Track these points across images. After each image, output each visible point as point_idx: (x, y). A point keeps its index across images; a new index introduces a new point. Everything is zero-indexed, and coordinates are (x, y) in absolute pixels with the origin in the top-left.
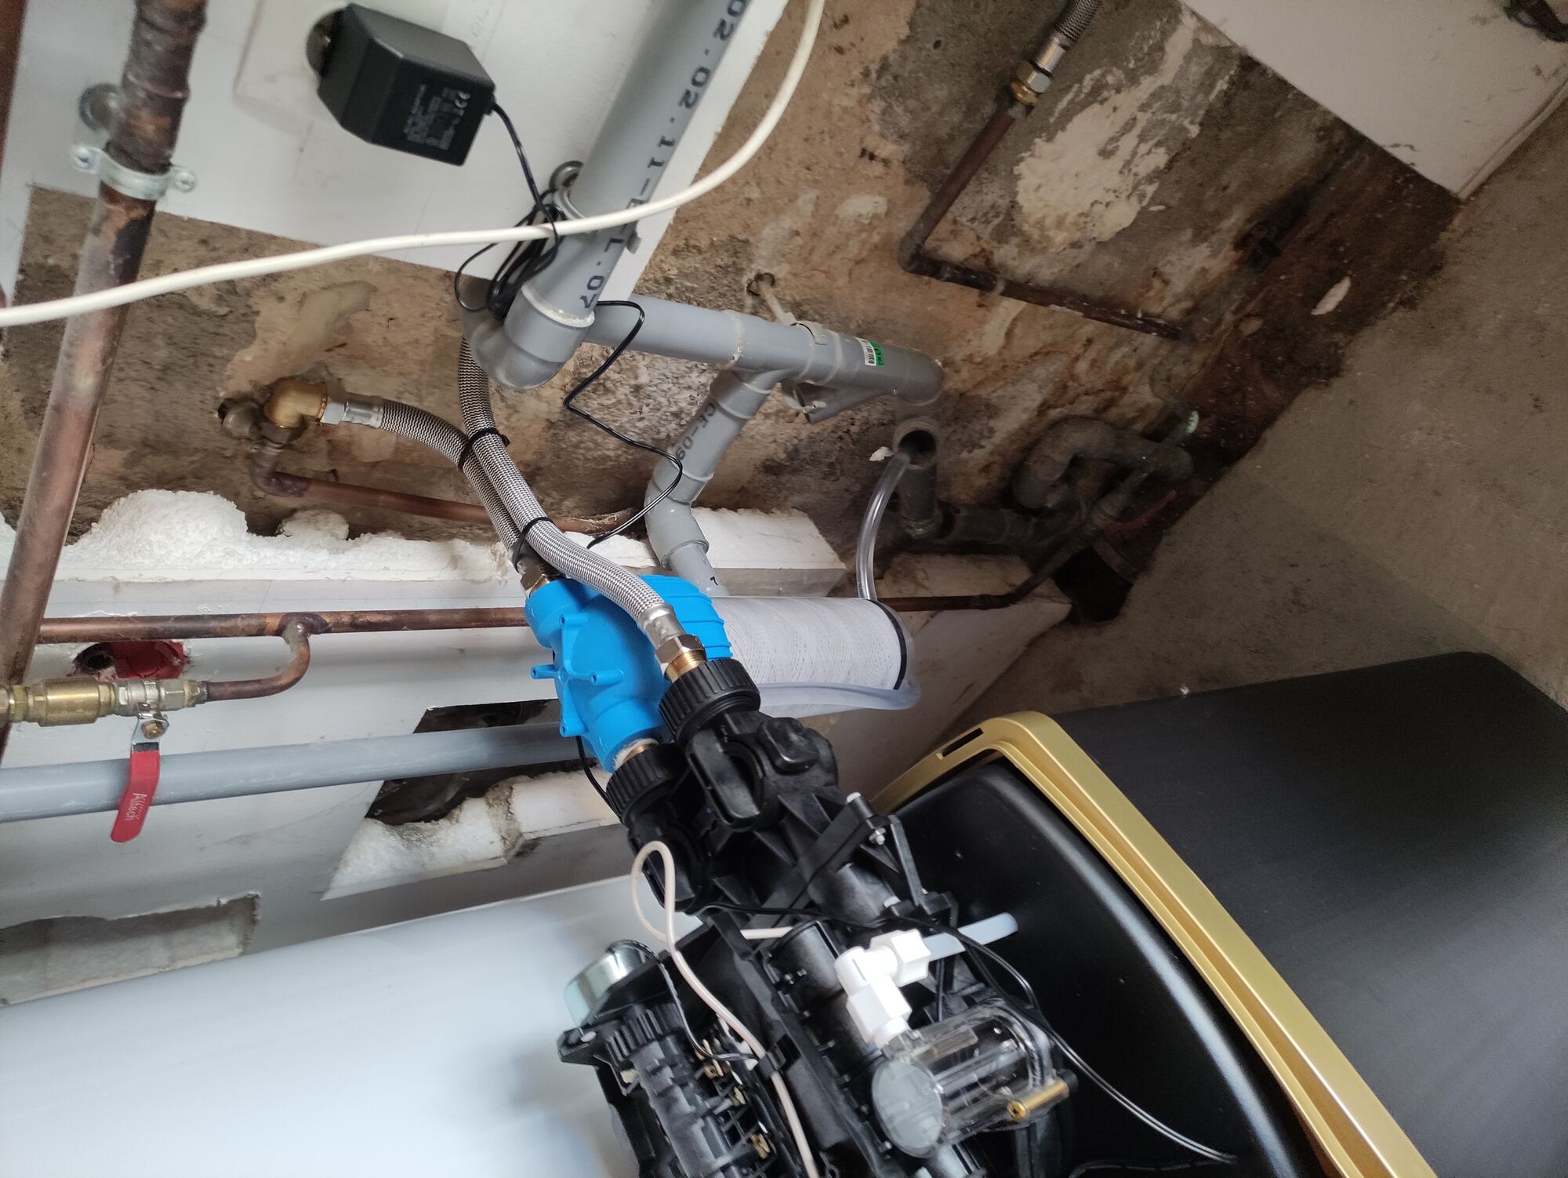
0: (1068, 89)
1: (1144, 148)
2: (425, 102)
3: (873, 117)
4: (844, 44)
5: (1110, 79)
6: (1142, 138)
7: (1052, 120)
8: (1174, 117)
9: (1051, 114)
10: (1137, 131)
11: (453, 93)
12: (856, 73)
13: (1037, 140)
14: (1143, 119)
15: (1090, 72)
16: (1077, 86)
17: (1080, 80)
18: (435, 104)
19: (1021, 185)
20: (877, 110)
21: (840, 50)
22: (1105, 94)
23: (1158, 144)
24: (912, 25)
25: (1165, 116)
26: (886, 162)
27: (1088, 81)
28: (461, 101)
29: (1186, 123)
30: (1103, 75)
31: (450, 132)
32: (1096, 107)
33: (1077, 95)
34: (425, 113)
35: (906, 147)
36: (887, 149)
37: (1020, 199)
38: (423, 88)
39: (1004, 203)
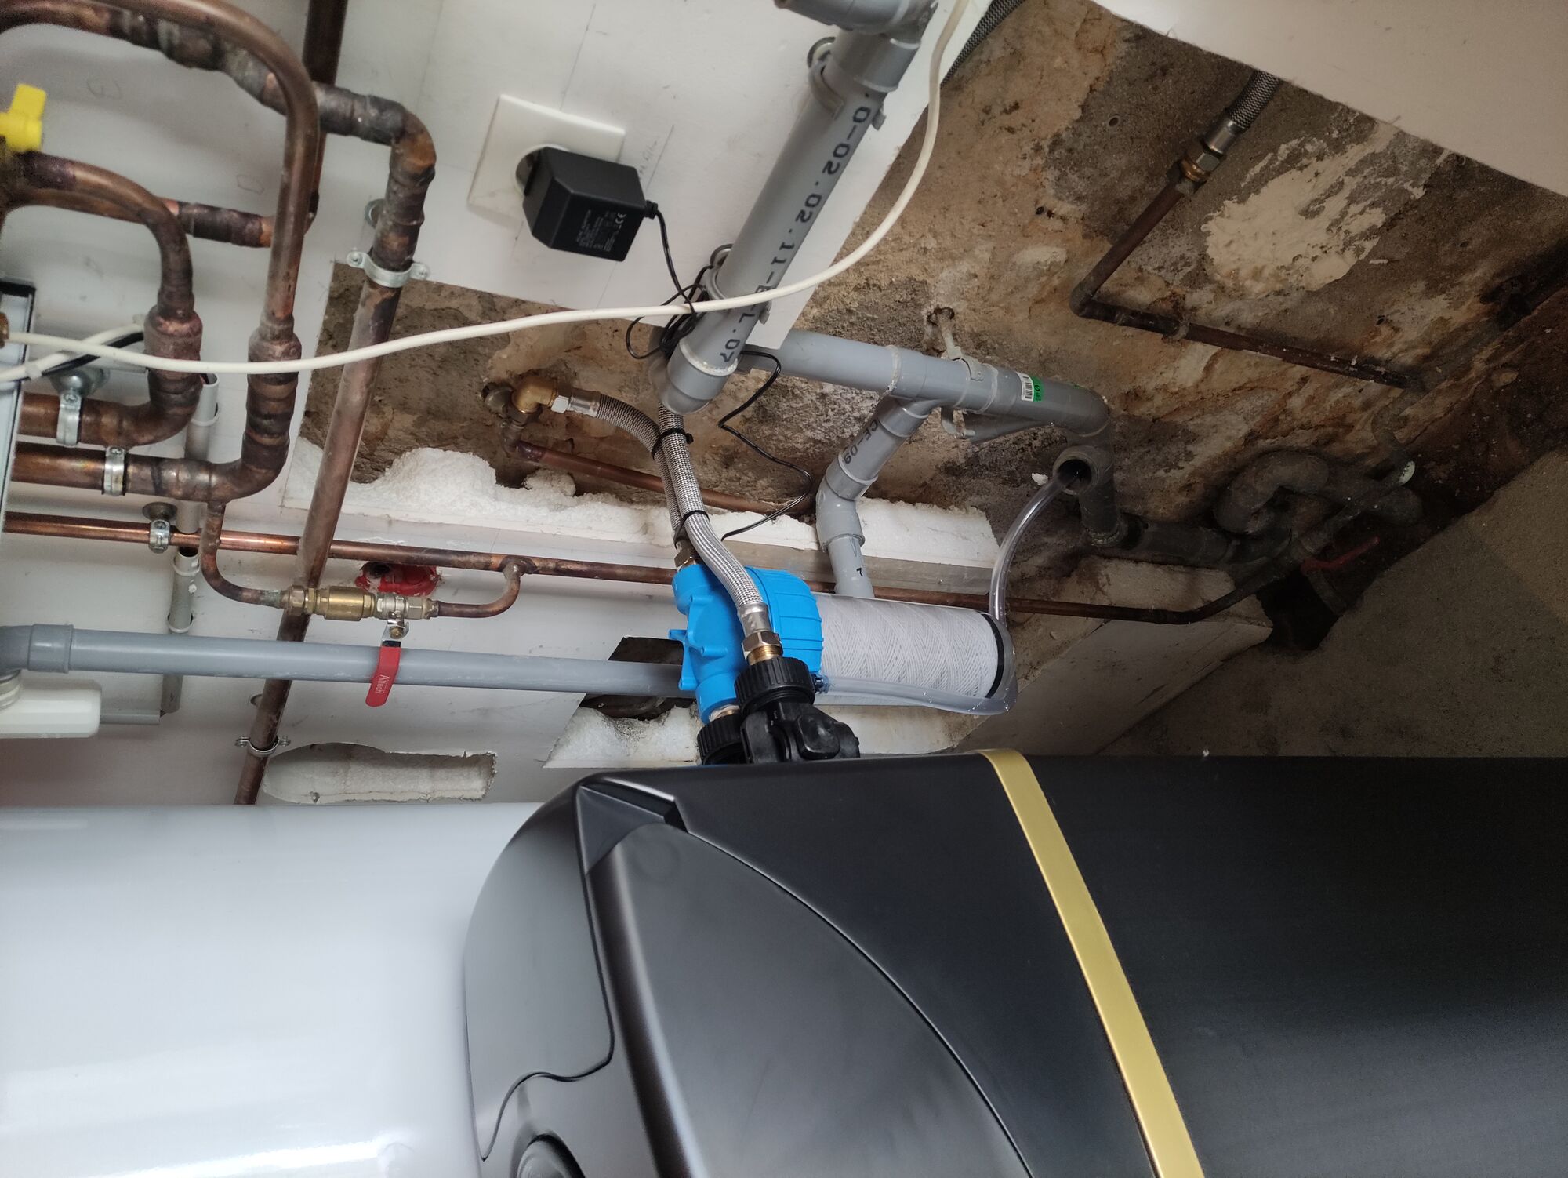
0: (1260, 158)
1: (1355, 209)
2: (591, 221)
3: (1046, 183)
4: (1016, 125)
5: (1309, 148)
6: (1352, 200)
7: (1243, 185)
8: (1391, 180)
9: (1242, 179)
10: (1346, 193)
11: (612, 216)
12: (1028, 148)
13: (1226, 202)
14: (1351, 184)
15: (1286, 142)
16: (1270, 155)
17: (1275, 150)
18: (599, 222)
19: (1210, 240)
20: (1052, 178)
21: (1011, 130)
22: (1305, 161)
23: (1373, 205)
24: (1084, 108)
25: (1378, 180)
26: (1063, 219)
27: (1283, 151)
28: (620, 220)
29: (1407, 186)
30: (1302, 145)
31: (613, 240)
32: (1295, 173)
33: (1271, 162)
34: (591, 228)
35: (1084, 207)
36: (1064, 208)
37: (1211, 252)
38: (589, 212)
39: (1194, 255)
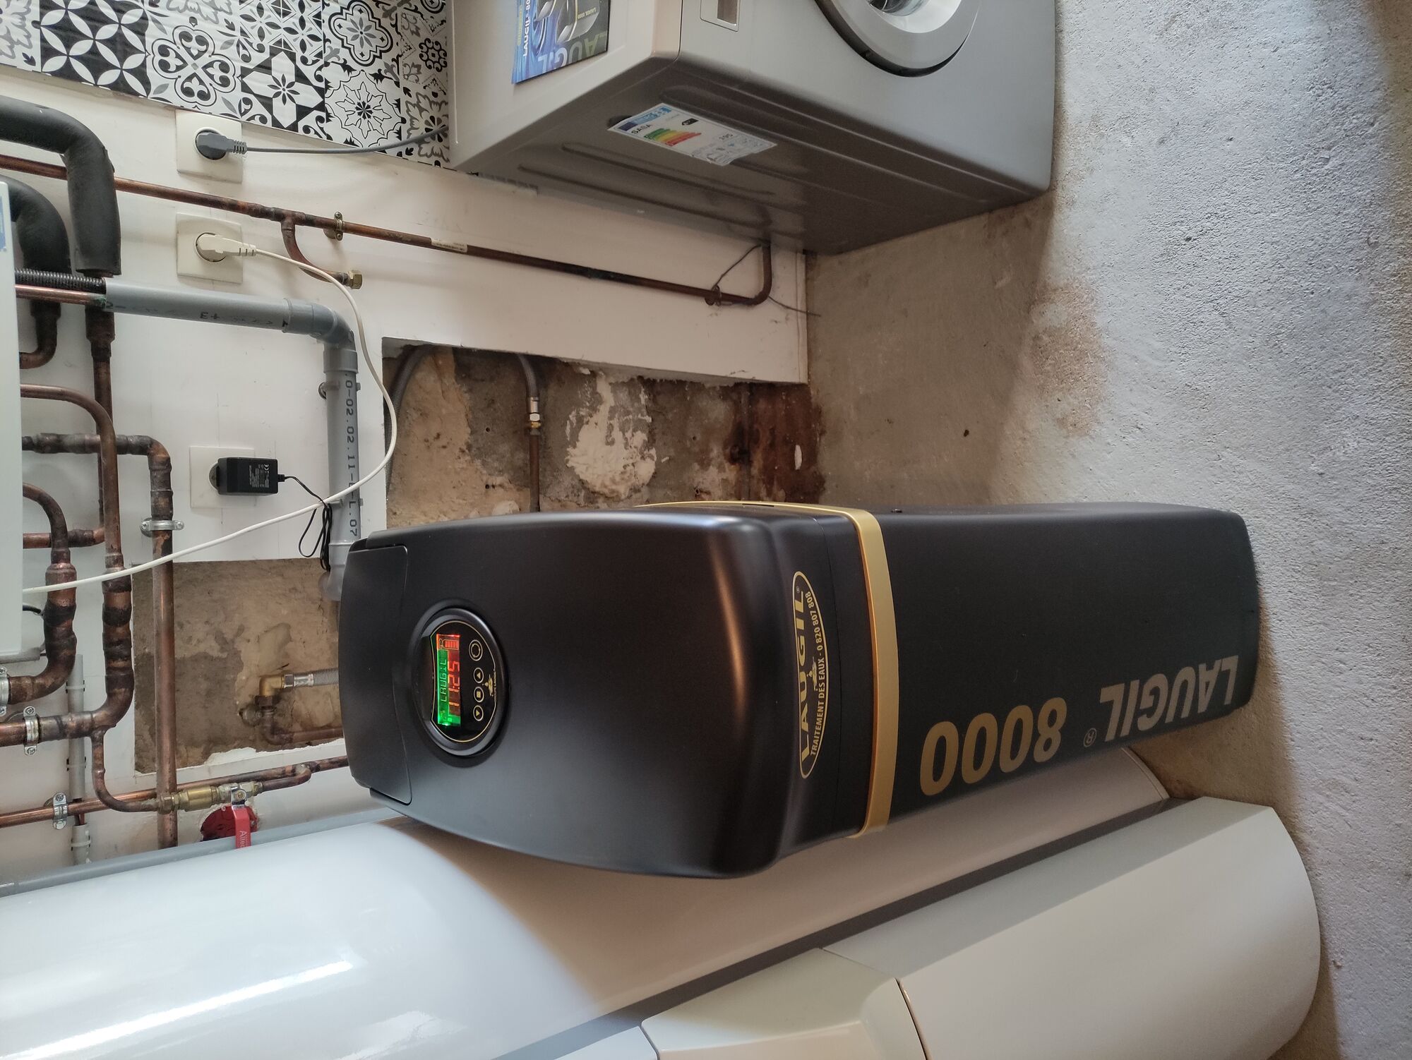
0: (565, 425)
1: (628, 435)
2: (254, 472)
3: (479, 467)
4: (444, 444)
5: (582, 413)
6: (623, 431)
7: (568, 439)
8: (631, 417)
9: (566, 437)
10: (616, 429)
11: (262, 466)
12: (457, 451)
13: (568, 449)
14: (615, 422)
15: (570, 413)
16: (568, 422)
17: (569, 419)
18: (257, 471)
19: (577, 471)
20: (479, 464)
21: (444, 447)
22: (585, 420)
23: (634, 431)
24: (470, 426)
25: (625, 418)
26: (501, 486)
27: (572, 417)
28: (267, 468)
29: (640, 416)
30: (578, 413)
31: (267, 480)
32: (585, 427)
33: (572, 424)
34: (255, 475)
35: (506, 475)
36: (498, 480)
37: (582, 477)
38: (250, 467)
39: (576, 482)
